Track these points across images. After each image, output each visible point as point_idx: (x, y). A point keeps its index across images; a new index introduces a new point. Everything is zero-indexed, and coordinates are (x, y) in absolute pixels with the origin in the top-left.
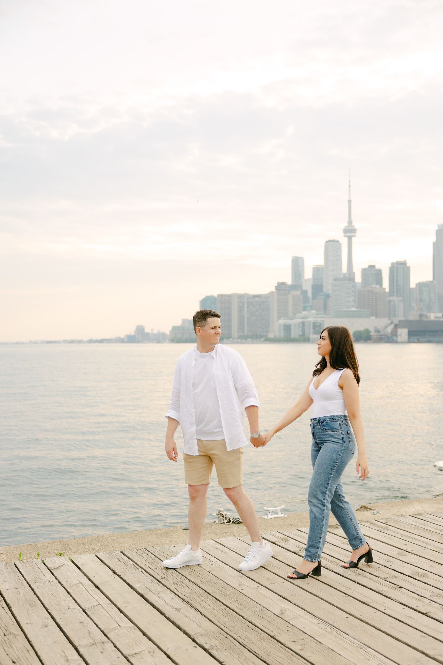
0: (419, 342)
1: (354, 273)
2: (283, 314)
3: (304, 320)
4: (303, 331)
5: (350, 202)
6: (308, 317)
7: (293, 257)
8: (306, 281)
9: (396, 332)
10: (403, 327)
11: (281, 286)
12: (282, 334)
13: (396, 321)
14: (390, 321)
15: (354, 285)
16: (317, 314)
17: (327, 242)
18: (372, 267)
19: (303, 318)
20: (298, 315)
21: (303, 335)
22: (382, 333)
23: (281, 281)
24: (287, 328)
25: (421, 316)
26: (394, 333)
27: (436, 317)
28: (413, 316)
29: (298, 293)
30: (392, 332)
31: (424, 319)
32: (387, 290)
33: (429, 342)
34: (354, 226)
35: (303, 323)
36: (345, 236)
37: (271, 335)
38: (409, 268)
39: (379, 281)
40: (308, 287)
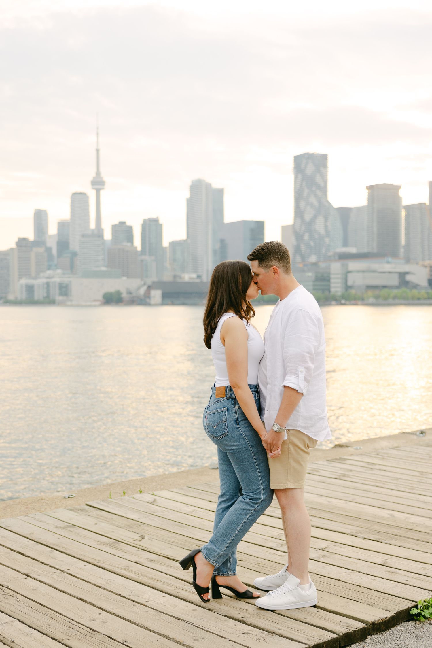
0: (173, 304)
1: (103, 230)
2: (24, 272)
3: (49, 280)
4: (48, 292)
5: (98, 151)
6: (52, 277)
7: (35, 210)
8: (50, 236)
9: (149, 293)
10: (157, 288)
11: (22, 243)
12: (24, 296)
13: (149, 282)
14: (142, 283)
15: (104, 242)
16: (64, 274)
17: (73, 194)
18: (122, 223)
19: (48, 278)
20: (42, 275)
21: (48, 297)
22: (134, 295)
23: (22, 236)
24: (30, 289)
25: (175, 277)
26: (147, 295)
27: (190, 278)
28: (167, 277)
29: (41, 250)
30: (145, 294)
31: (178, 280)
32: (139, 248)
33: (183, 304)
34: (102, 178)
35: (48, 284)
36: (93, 188)
37: (11, 297)
38: (161, 225)
39: (130, 238)
40: (52, 244)
